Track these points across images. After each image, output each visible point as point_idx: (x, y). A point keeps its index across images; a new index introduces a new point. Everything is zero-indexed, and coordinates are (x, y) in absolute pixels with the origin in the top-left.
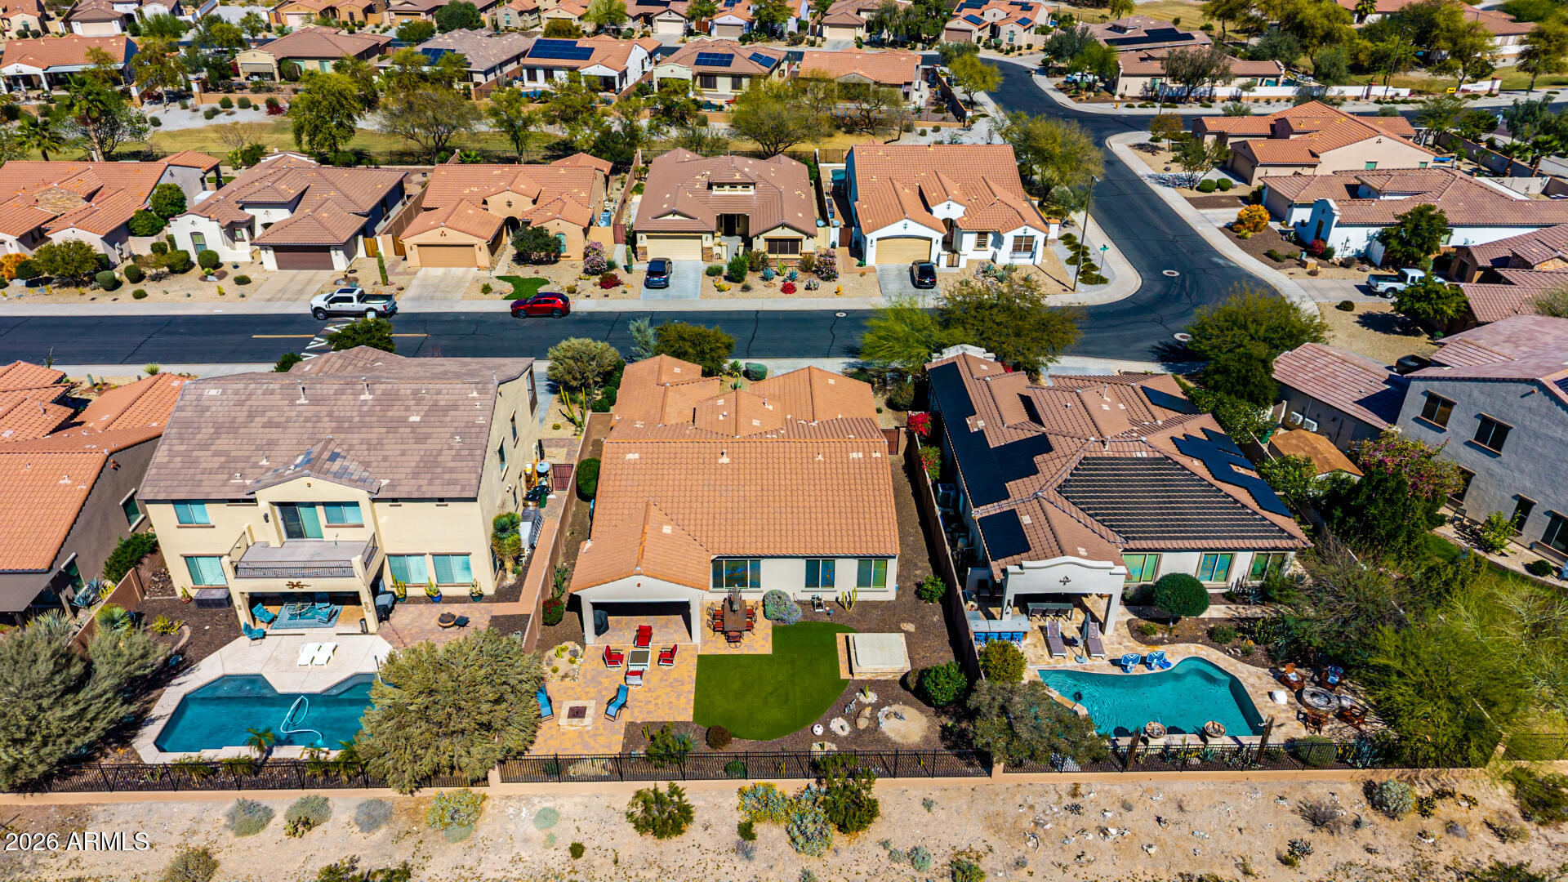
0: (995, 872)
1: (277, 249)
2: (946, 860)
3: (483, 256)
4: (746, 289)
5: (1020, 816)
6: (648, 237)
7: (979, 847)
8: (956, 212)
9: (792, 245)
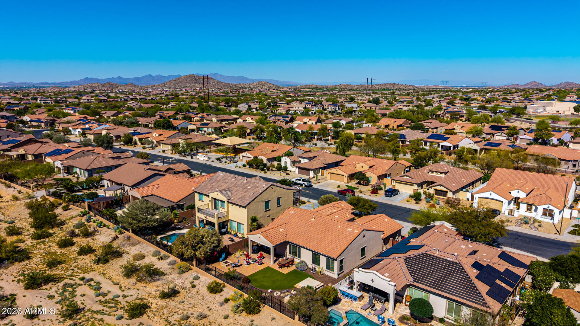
1: (300, 168)
3: (346, 179)
4: (418, 203)
6: (396, 182)
8: (522, 195)
9: (444, 193)
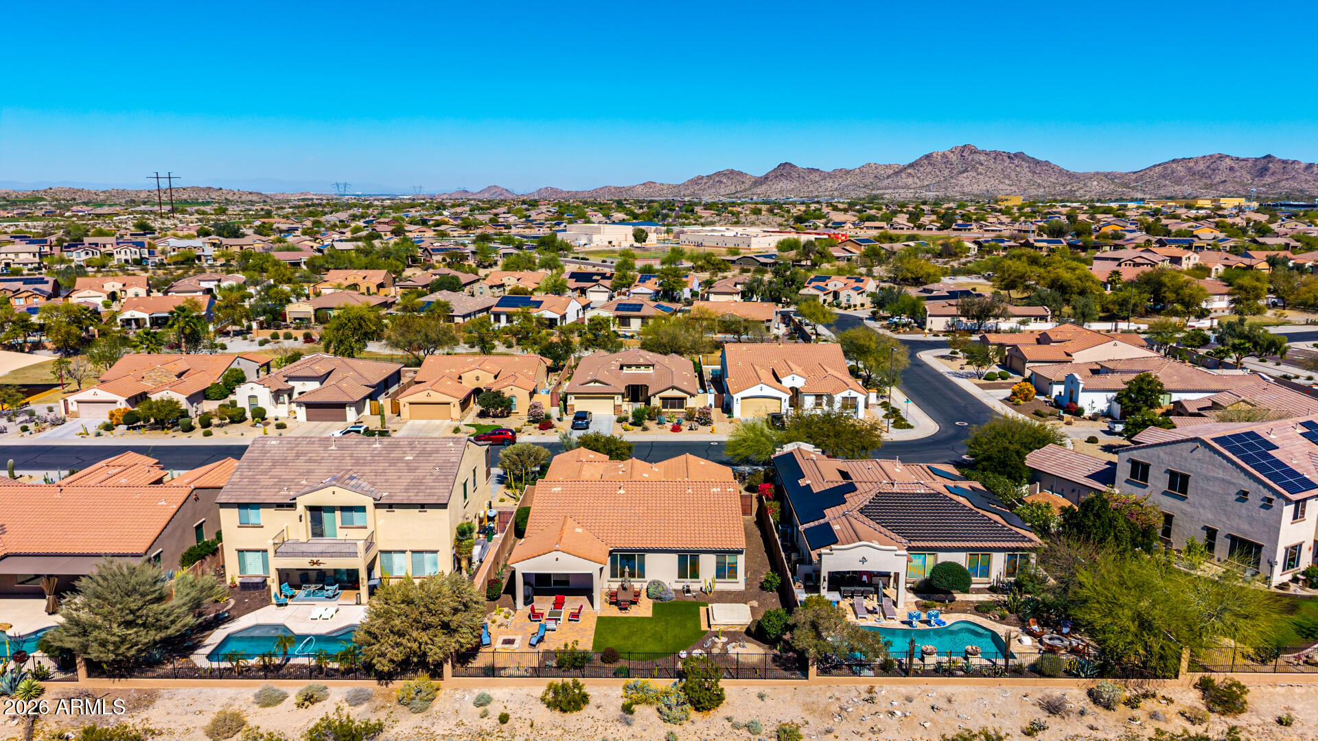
0: (810, 736)
1: (309, 406)
2: (773, 728)
3: (456, 411)
4: (645, 429)
5: (830, 703)
6: (576, 398)
7: (798, 721)
8: (799, 383)
9: (679, 402)
